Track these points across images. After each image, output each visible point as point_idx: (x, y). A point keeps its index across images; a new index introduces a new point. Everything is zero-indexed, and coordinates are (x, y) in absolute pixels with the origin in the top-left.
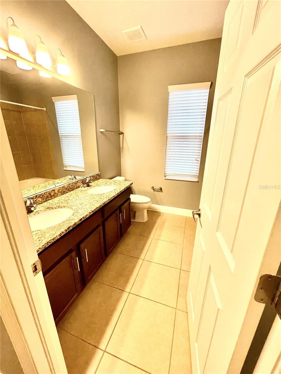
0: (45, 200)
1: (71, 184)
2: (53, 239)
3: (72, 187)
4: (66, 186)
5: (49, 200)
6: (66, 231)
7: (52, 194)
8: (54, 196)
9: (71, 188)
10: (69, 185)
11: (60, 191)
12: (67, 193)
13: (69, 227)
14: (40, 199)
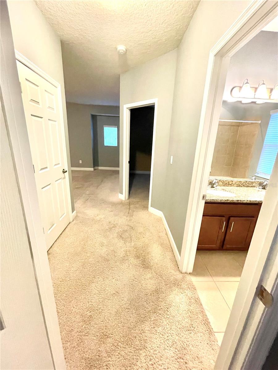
0: (224, 185)
1: (247, 182)
2: (216, 200)
3: (248, 184)
4: (243, 182)
5: (227, 186)
6: (225, 201)
7: (230, 183)
8: (231, 185)
9: (246, 185)
10: (246, 182)
11: (237, 183)
12: (242, 187)
13: (228, 200)
14: (221, 183)
